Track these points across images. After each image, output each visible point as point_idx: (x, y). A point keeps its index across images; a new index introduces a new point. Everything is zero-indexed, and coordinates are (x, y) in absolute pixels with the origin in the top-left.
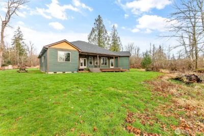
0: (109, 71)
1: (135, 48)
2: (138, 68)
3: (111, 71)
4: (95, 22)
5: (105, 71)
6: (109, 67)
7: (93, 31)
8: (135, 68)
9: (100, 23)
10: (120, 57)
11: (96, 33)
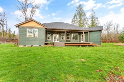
0: (73, 46)
1: (114, 25)
2: (116, 42)
3: (76, 46)
4: (77, 9)
5: (70, 46)
6: (80, 41)
7: (75, 15)
8: (113, 42)
9: (80, 9)
10: (90, 31)
11: (78, 17)
